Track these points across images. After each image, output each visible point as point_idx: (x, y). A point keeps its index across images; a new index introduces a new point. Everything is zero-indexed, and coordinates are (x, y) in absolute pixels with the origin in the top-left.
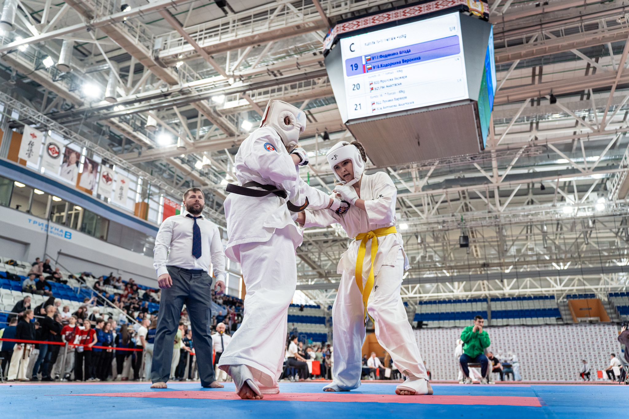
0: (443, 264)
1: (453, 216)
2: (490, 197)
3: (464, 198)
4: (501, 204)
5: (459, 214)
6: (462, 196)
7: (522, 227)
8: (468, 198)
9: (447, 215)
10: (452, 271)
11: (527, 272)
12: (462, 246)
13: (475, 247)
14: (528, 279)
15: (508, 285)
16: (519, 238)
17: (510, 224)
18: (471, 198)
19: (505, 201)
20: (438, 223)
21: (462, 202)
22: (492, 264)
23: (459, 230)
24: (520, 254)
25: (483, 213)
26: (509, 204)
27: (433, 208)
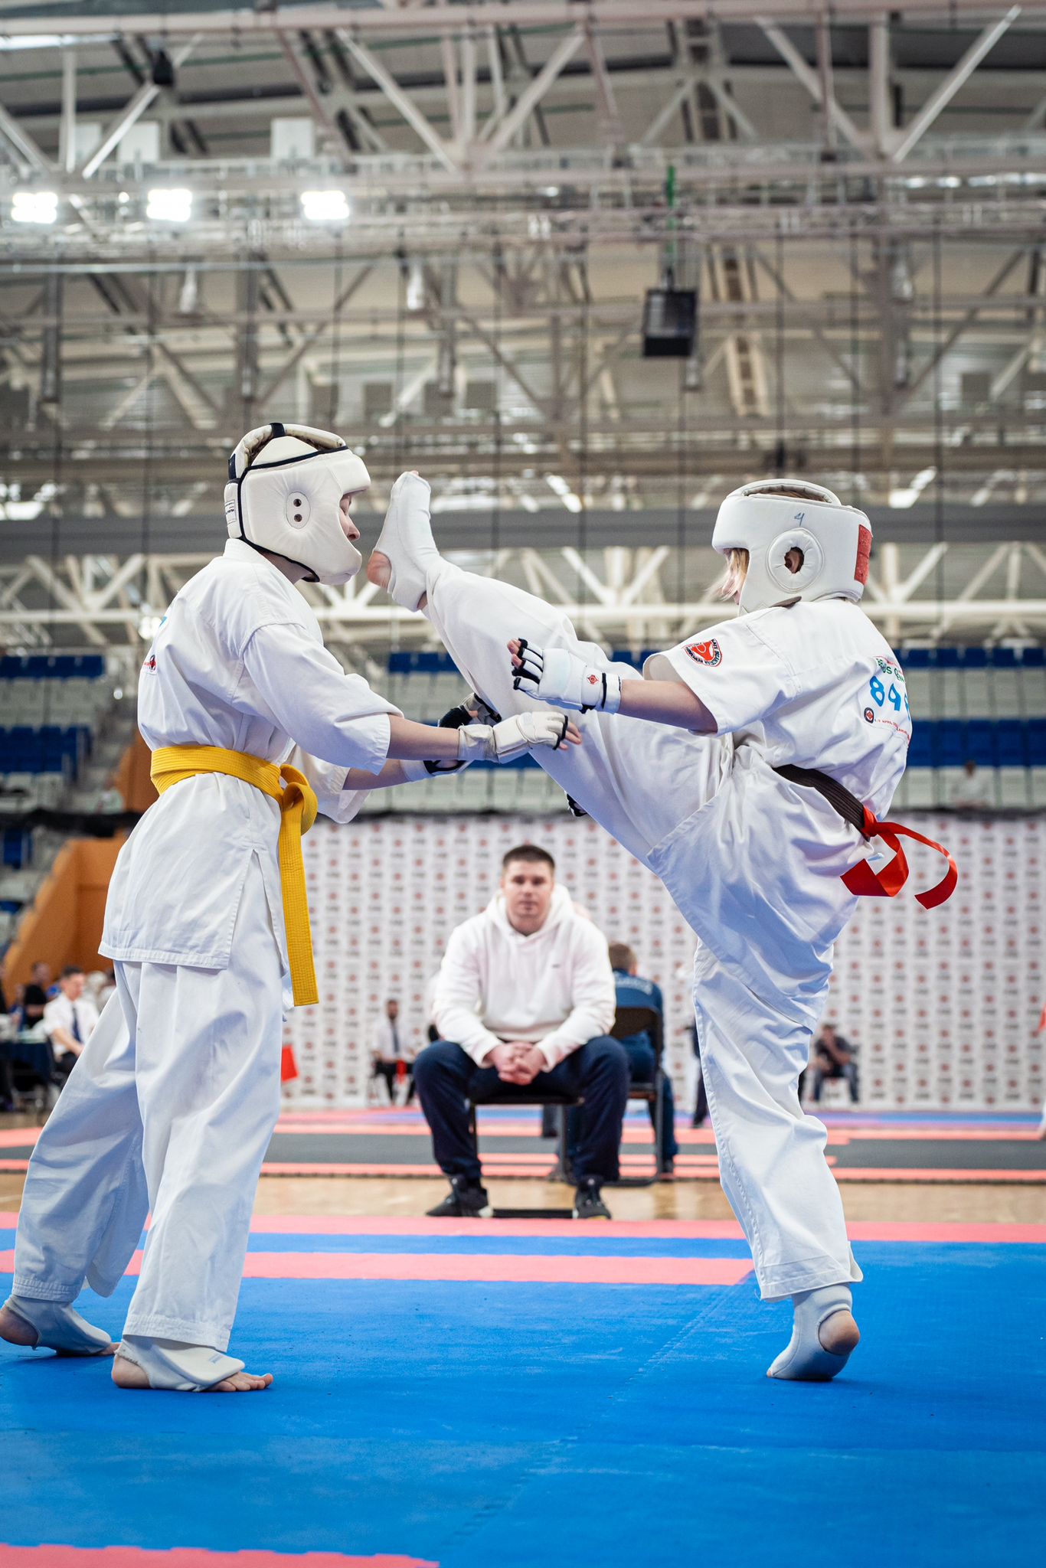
0: (548, 438)
1: (619, 163)
2: (838, 63)
3: (700, 54)
4: (901, 116)
5: (659, 155)
6: (684, 42)
7: (1010, 250)
8: (717, 57)
9: (585, 153)
10: (599, 481)
11: (1012, 506)
12: (654, 348)
13: (743, 347)
14: (1016, 546)
15: (904, 575)
16: (984, 315)
17: (935, 237)
18: (737, 61)
19: (928, 94)
20: (533, 201)
21: (685, 79)
22: (822, 451)
23: (652, 250)
24: (981, 409)
25: (794, 155)
26: (947, 110)
27: (513, 102)
